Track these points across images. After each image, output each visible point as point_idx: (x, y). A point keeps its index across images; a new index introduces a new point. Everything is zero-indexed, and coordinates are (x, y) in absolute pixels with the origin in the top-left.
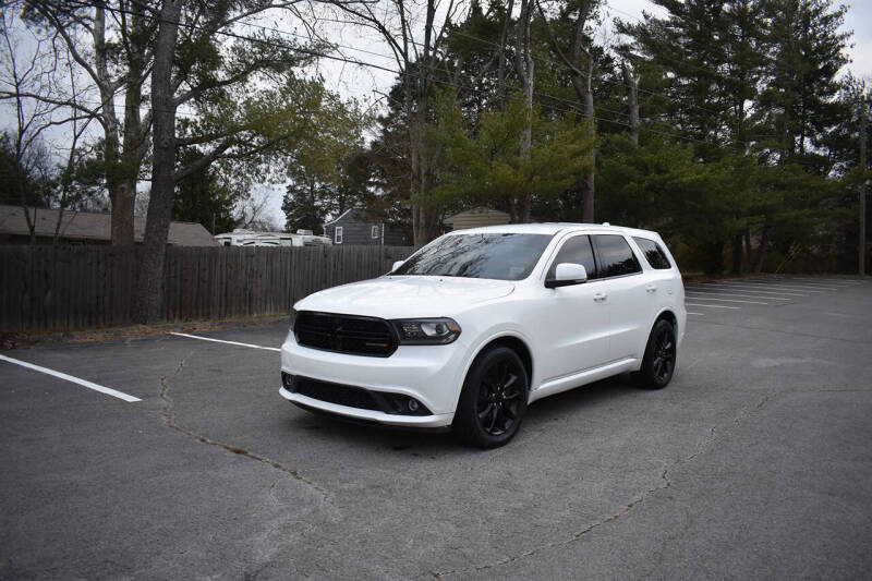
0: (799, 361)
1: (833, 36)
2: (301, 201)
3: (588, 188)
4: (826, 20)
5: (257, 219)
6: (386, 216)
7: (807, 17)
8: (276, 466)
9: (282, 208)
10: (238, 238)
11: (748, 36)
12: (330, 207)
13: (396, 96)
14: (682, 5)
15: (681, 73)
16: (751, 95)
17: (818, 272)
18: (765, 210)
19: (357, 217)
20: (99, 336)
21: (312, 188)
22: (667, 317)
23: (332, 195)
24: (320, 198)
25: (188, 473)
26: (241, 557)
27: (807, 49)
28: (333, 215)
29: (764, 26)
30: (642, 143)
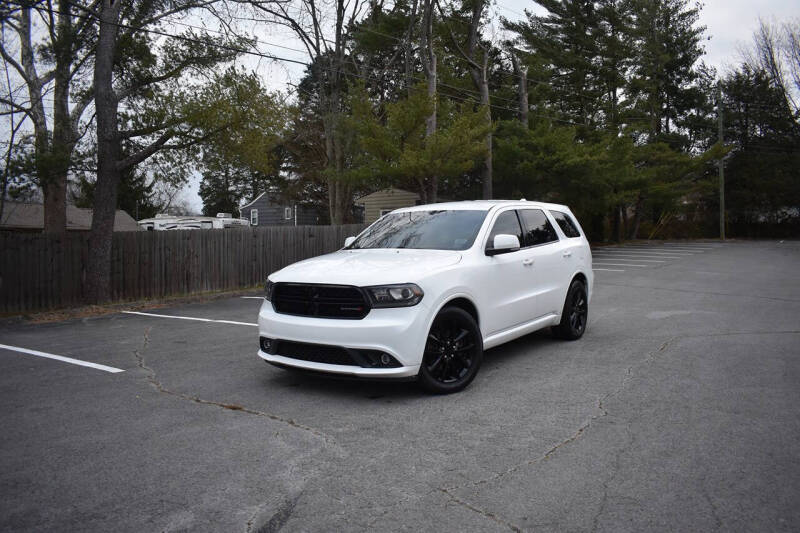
0: (684, 312)
1: (690, 31)
2: (217, 186)
3: (486, 168)
4: (683, 16)
5: (172, 204)
6: (298, 198)
7: (668, 13)
8: (273, 418)
9: (199, 194)
10: (161, 223)
11: (618, 30)
12: (245, 191)
13: (305, 88)
14: (560, 4)
15: (561, 65)
16: (621, 83)
17: (684, 237)
18: (640, 184)
19: (273, 200)
20: (55, 317)
21: (227, 173)
22: (580, 278)
23: (246, 181)
24: (234, 183)
25: (198, 428)
26: (276, 489)
27: (669, 41)
28: (247, 198)
29: (630, 21)
30: (532, 126)
